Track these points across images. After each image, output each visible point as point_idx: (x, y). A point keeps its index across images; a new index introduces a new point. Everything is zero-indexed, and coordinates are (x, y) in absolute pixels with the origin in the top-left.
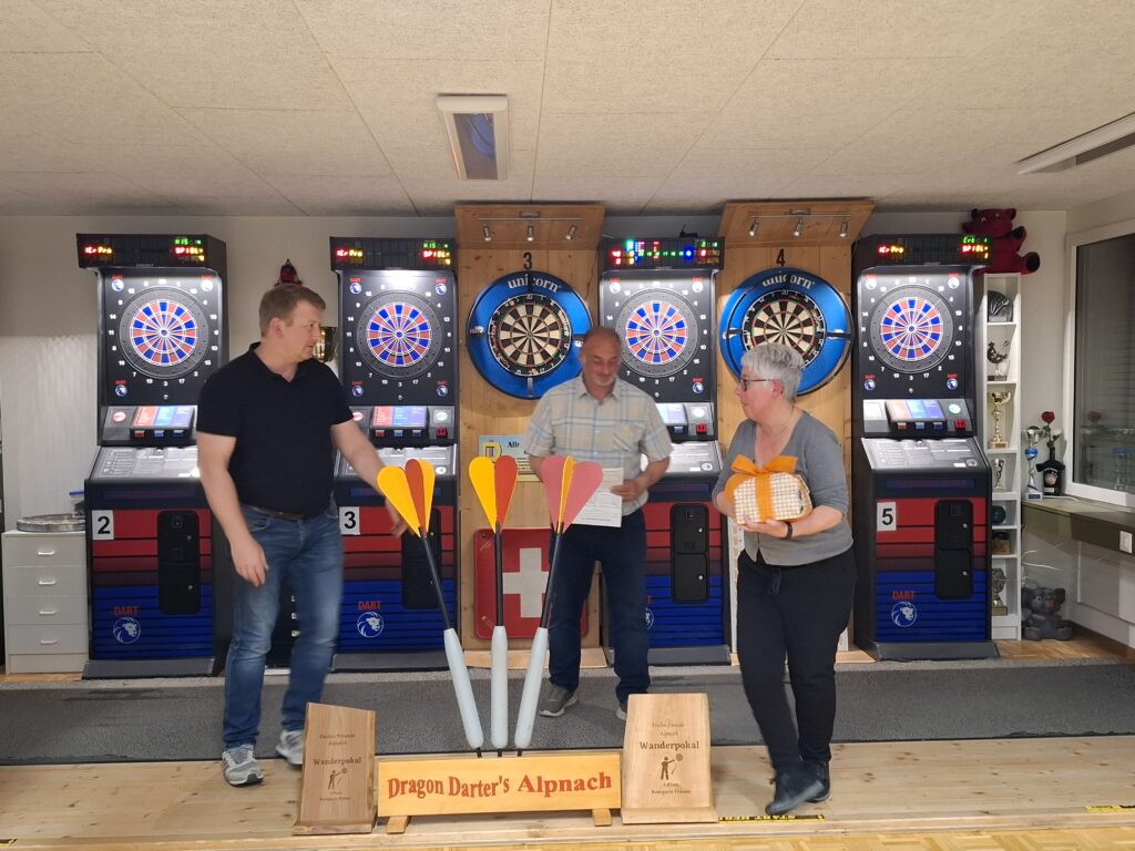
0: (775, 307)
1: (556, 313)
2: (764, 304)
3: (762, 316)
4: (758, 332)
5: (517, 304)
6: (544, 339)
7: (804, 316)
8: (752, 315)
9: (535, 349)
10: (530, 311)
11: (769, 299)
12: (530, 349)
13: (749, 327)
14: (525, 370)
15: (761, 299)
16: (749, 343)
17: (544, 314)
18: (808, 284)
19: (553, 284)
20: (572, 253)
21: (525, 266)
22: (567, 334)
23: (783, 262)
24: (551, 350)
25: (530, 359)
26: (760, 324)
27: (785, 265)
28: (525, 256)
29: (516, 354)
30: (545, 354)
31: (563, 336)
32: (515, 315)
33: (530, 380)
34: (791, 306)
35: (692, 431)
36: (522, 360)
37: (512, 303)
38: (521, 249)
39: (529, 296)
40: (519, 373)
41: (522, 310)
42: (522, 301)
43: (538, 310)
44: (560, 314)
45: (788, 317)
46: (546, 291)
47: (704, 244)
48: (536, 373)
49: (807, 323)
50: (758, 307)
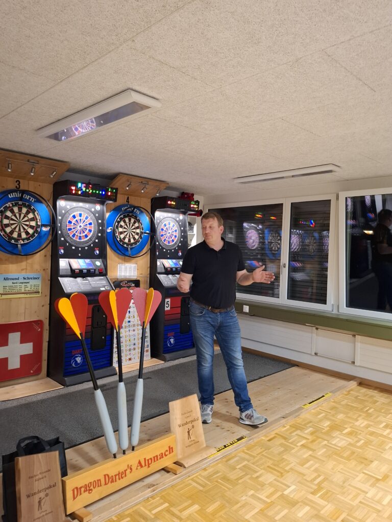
0: (127, 220)
1: (34, 213)
2: (123, 218)
3: (122, 223)
4: (121, 230)
5: (13, 206)
6: (27, 225)
7: (137, 225)
8: (119, 222)
9: (22, 230)
10: (20, 210)
11: (125, 217)
12: (20, 230)
13: (117, 227)
14: (16, 240)
15: (122, 216)
16: (117, 234)
17: (28, 213)
18: (138, 212)
19: (32, 198)
20: (41, 184)
21: (16, 187)
22: (39, 223)
23: (128, 202)
24: (31, 231)
25: (19, 235)
26: (121, 226)
27: (129, 203)
28: (16, 182)
29: (12, 232)
30: (27, 233)
31: (37, 224)
32: (12, 211)
33: (19, 246)
34: (133, 220)
35: (97, 272)
36: (15, 235)
37: (11, 205)
38: (15, 178)
39: (20, 203)
40: (13, 241)
41: (16, 209)
42: (16, 205)
43: (24, 210)
44: (36, 213)
45: (131, 225)
46: (28, 201)
47: (110, 190)
48: (22, 243)
49: (138, 228)
50: (121, 219)
